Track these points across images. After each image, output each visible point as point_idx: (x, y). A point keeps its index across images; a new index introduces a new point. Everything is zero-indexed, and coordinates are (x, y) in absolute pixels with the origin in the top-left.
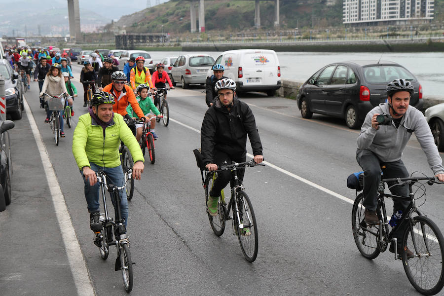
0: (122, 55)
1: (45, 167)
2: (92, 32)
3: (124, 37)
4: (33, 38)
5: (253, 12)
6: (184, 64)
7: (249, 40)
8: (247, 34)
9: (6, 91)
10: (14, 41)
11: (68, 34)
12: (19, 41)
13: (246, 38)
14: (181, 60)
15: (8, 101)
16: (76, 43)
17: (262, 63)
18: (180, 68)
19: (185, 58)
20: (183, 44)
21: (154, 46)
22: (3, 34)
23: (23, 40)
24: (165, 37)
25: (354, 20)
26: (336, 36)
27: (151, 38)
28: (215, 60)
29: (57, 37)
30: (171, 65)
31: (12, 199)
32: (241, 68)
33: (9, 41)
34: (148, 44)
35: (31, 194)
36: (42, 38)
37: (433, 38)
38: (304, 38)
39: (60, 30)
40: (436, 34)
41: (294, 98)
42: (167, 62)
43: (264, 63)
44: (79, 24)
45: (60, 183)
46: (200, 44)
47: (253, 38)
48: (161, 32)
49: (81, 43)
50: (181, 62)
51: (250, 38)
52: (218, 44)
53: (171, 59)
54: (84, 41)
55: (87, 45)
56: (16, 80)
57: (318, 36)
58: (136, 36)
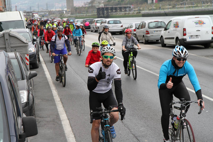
0: (102, 22)
1: (55, 101)
2: (81, 6)
3: (103, 9)
4: (43, 12)
6: (145, 27)
7: (190, 7)
8: (188, 3)
9: (29, 49)
10: (31, 14)
11: (66, 8)
12: (34, 14)
13: (187, 6)
14: (142, 24)
16: (71, 14)
17: (200, 25)
18: (142, 30)
19: (145, 23)
20: (143, 12)
21: (123, 14)
22: (24, 10)
23: (37, 13)
24: (130, 7)
27: (121, 8)
28: (167, 24)
29: (58, 10)
30: (136, 28)
32: (185, 29)
33: (28, 14)
34: (119, 13)
35: (48, 119)
36: (49, 11)
39: (60, 5)
42: (132, 26)
43: (202, 25)
44: (73, 1)
45: (66, 112)
46: (154, 11)
47: (192, 6)
48: (127, 4)
49: (74, 14)
50: (142, 26)
51: (190, 6)
52: (167, 11)
53: (136, 24)
54: (76, 13)
55: (78, 15)
58: (111, 8)
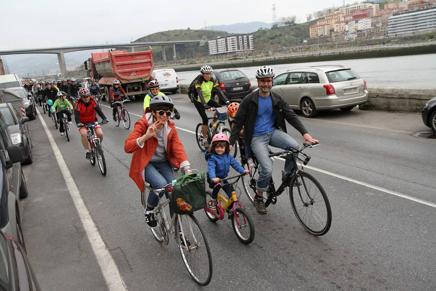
2: (73, 70)
4: (40, 77)
5: (161, 52)
9: (25, 104)
11: (59, 73)
15: (26, 110)
17: (167, 76)
25: (215, 53)
26: (206, 61)
29: (53, 75)
31: (33, 160)
35: (45, 156)
36: (45, 76)
37: (255, 59)
38: (190, 64)
39: (55, 71)
40: (256, 57)
41: (186, 93)
44: (65, 67)
45: (60, 149)
56: (30, 98)
57: (197, 62)
